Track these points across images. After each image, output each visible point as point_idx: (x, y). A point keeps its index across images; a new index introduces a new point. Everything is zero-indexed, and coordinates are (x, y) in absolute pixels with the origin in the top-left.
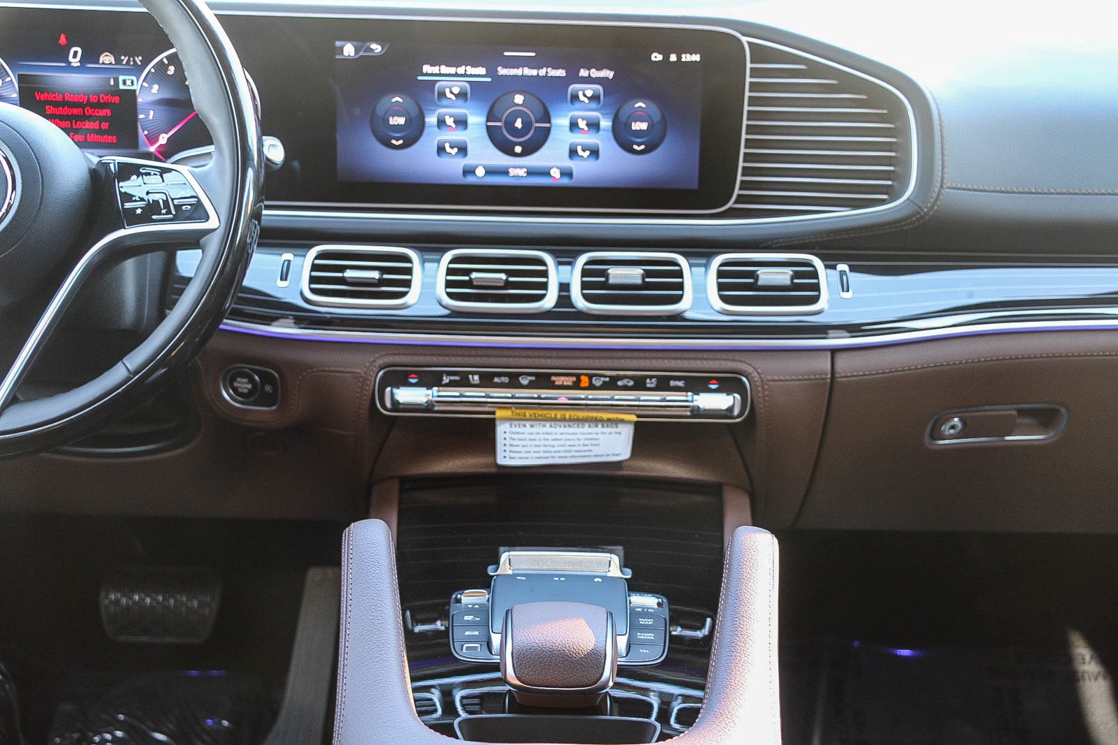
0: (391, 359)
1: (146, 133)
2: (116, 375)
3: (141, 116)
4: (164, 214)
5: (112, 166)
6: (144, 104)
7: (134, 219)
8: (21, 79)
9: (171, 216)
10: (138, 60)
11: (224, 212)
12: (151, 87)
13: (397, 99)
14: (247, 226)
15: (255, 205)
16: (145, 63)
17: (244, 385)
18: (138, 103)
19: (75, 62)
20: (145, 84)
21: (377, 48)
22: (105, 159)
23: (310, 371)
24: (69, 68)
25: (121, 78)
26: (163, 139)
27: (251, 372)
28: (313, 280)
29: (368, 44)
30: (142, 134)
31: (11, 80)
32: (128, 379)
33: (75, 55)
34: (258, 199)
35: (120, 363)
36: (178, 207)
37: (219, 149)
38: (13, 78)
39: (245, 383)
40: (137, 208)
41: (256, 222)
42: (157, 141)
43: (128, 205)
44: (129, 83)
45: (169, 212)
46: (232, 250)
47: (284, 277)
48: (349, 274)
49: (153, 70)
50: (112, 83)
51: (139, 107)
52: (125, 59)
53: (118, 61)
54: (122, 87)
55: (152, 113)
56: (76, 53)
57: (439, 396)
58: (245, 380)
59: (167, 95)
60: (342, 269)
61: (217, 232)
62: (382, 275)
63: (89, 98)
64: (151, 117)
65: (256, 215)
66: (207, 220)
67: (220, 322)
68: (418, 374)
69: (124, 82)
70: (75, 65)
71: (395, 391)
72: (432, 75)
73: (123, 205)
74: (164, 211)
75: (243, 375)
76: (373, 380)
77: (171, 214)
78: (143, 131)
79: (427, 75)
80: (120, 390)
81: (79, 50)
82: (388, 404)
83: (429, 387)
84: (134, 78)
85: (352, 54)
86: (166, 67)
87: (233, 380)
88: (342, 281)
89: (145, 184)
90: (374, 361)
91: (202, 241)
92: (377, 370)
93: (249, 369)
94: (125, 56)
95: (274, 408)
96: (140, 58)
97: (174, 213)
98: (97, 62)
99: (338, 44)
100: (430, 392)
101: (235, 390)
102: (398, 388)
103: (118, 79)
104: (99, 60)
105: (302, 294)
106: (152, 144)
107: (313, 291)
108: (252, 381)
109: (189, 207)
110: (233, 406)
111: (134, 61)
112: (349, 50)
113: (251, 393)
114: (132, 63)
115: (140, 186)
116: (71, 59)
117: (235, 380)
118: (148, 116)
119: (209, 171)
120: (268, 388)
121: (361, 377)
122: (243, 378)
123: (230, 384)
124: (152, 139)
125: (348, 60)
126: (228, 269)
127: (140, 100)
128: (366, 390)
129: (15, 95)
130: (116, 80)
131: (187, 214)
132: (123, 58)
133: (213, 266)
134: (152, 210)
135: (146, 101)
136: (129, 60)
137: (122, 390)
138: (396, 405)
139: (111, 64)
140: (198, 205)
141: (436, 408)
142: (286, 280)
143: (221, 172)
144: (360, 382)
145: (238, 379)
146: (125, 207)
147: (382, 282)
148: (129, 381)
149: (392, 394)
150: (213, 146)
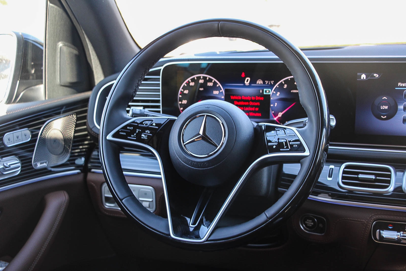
0: (380, 217)
1: (273, 112)
2: (262, 218)
3: (272, 105)
4: (285, 149)
5: (263, 127)
6: (272, 100)
7: (272, 150)
8: (226, 91)
9: (289, 149)
10: (272, 82)
11: (312, 148)
12: (276, 93)
13: (385, 98)
14: (322, 155)
15: (326, 145)
16: (275, 84)
17: (310, 223)
18: (271, 100)
19: (247, 83)
20: (274, 92)
21: (376, 75)
22: (260, 124)
23: (341, 219)
24: (245, 86)
25: (265, 90)
26: (280, 115)
27: (313, 218)
28: (343, 178)
29: (372, 74)
30: (272, 112)
31: (222, 92)
32: (266, 221)
33: (247, 81)
34: (327, 143)
35: (263, 213)
36: (292, 146)
37: (310, 120)
38: (223, 90)
39: (310, 222)
40: (274, 145)
41: (326, 153)
42: (277, 115)
43: (269, 144)
44: (268, 91)
45: (287, 148)
46: (315, 166)
47: (330, 176)
48: (360, 176)
49: (278, 86)
50: (261, 91)
51: (271, 101)
52: (267, 82)
53: (264, 83)
54: (265, 93)
55: (276, 104)
56: (248, 80)
57: (403, 236)
58: (310, 221)
59: (283, 96)
60: (358, 173)
61: (308, 157)
62: (376, 177)
63: (251, 98)
64: (276, 105)
65: (326, 149)
66: (304, 152)
67: (308, 196)
68: (393, 225)
69: (266, 91)
70: (247, 85)
71: (381, 232)
72: (402, 87)
73: (268, 144)
74: (285, 147)
75: (310, 219)
76: (371, 226)
77: (289, 148)
78: (272, 111)
79: (400, 87)
80: (263, 226)
81: (249, 79)
82: (378, 238)
83: (399, 231)
84: (270, 90)
85: (365, 78)
86: (283, 85)
87: (305, 220)
88: (357, 179)
89: (277, 135)
90: (372, 217)
91: (301, 161)
92: (373, 221)
93: (313, 216)
94: (267, 81)
95: (323, 234)
96: (273, 81)
97: (290, 148)
98: (256, 83)
99: (358, 74)
100: (399, 234)
101: (306, 225)
102: (383, 230)
103: (264, 90)
104: (256, 82)
105: (338, 184)
106: (275, 117)
107: (344, 183)
108: (313, 221)
109: (297, 146)
110: (305, 232)
111: (271, 83)
112: (363, 76)
113: (313, 227)
114: (269, 84)
115: (275, 136)
116: (246, 82)
117: (306, 221)
118: (275, 105)
119: (306, 130)
120: (321, 225)
121: (365, 224)
122: (310, 220)
123: (304, 223)
124: (275, 115)
125: (363, 81)
126: (312, 174)
127: (272, 99)
128: (367, 230)
129: (223, 97)
130: (263, 91)
131: (296, 149)
132: (266, 81)
133: (306, 173)
134: (280, 146)
135: (274, 99)
136: (268, 83)
137: (264, 226)
138: (381, 238)
139: (261, 84)
140: (301, 145)
141: (402, 242)
142: (331, 177)
143: (311, 130)
144: (364, 226)
145: (308, 220)
146: (269, 145)
147: (376, 180)
148: (267, 222)
149: (380, 233)
150: (307, 118)
